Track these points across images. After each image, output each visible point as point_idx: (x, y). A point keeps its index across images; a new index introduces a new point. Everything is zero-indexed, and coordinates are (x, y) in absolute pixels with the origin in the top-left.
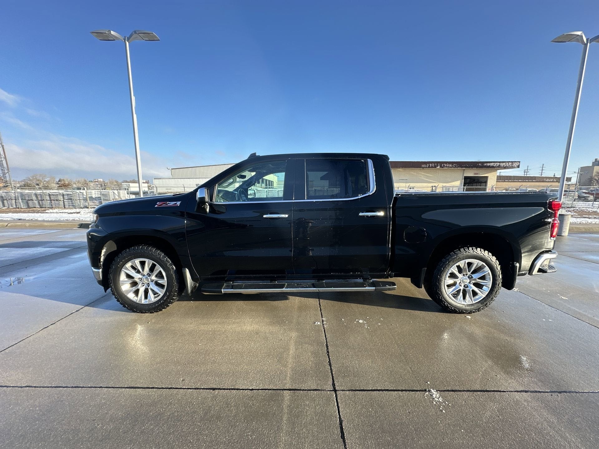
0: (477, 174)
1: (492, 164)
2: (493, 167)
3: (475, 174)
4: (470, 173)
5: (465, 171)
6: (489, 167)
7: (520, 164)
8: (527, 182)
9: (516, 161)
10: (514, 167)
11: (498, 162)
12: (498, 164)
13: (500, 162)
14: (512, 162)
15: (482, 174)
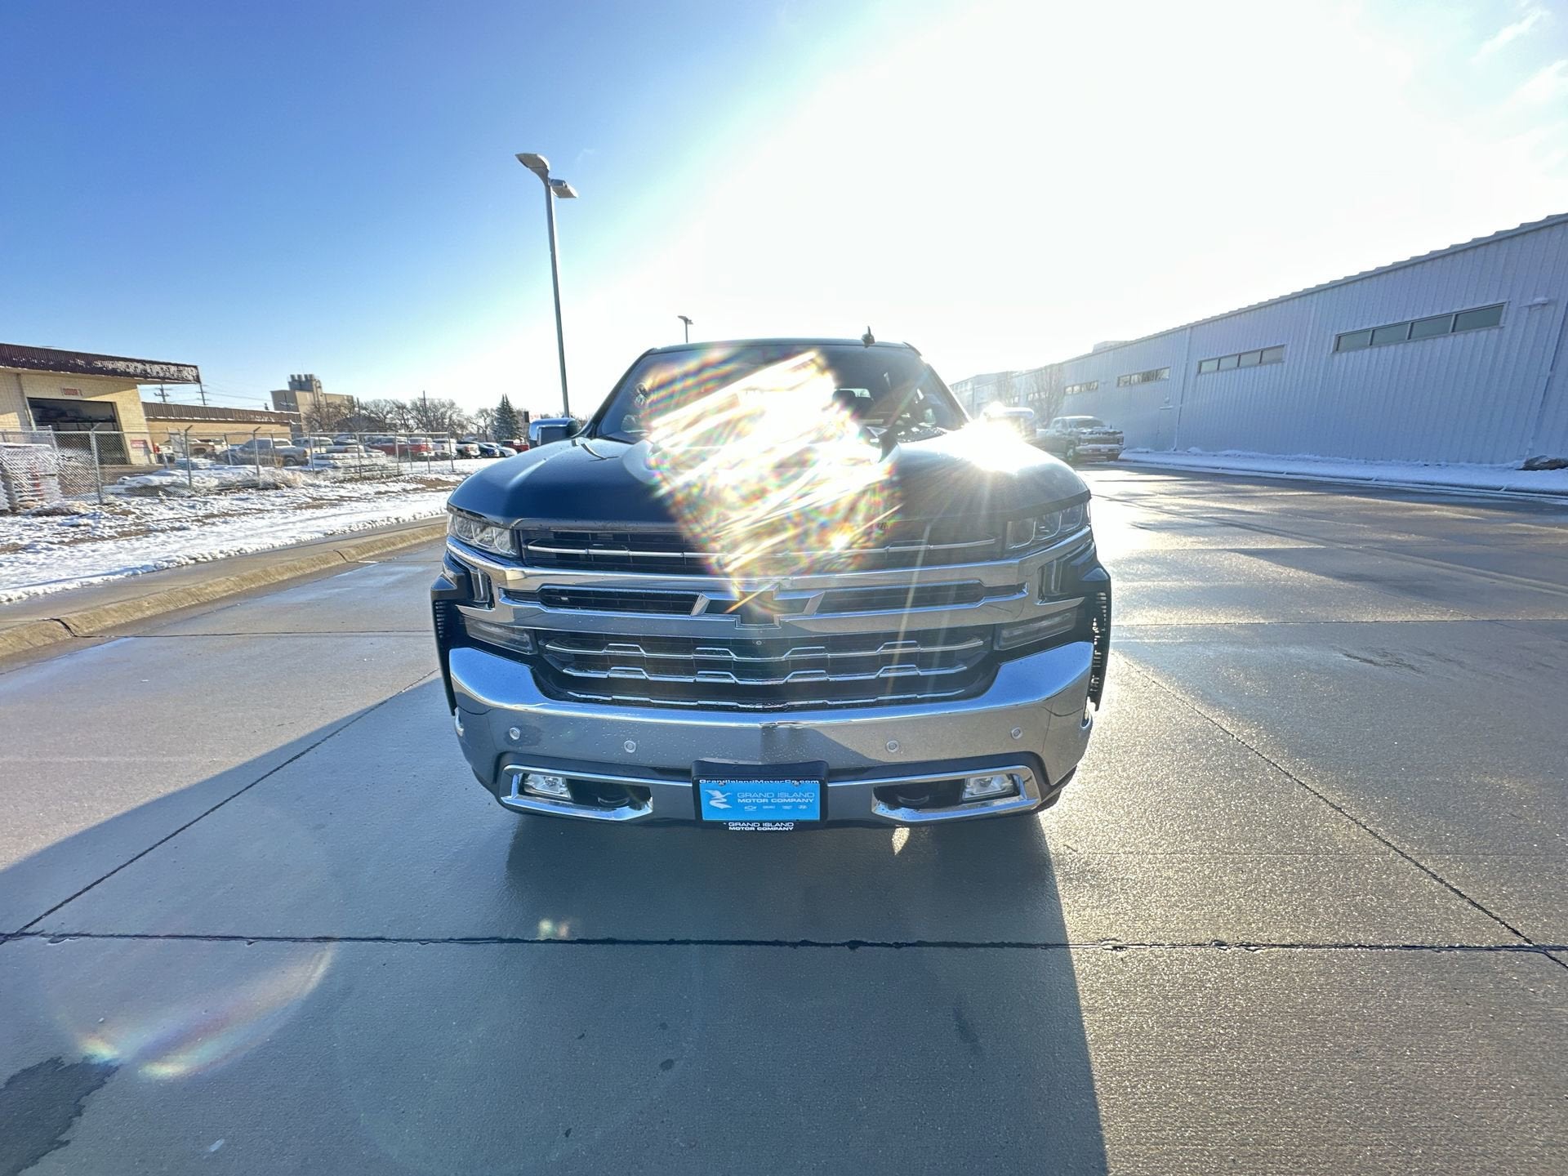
0: (75, 392)
1: (121, 366)
2: (126, 374)
3: (67, 391)
4: (50, 388)
5: (24, 378)
6: (114, 372)
7: (199, 371)
8: (213, 421)
9: (188, 364)
10: (185, 381)
11: (138, 361)
12: (140, 366)
13: (143, 362)
14: (177, 365)
15: (92, 393)
